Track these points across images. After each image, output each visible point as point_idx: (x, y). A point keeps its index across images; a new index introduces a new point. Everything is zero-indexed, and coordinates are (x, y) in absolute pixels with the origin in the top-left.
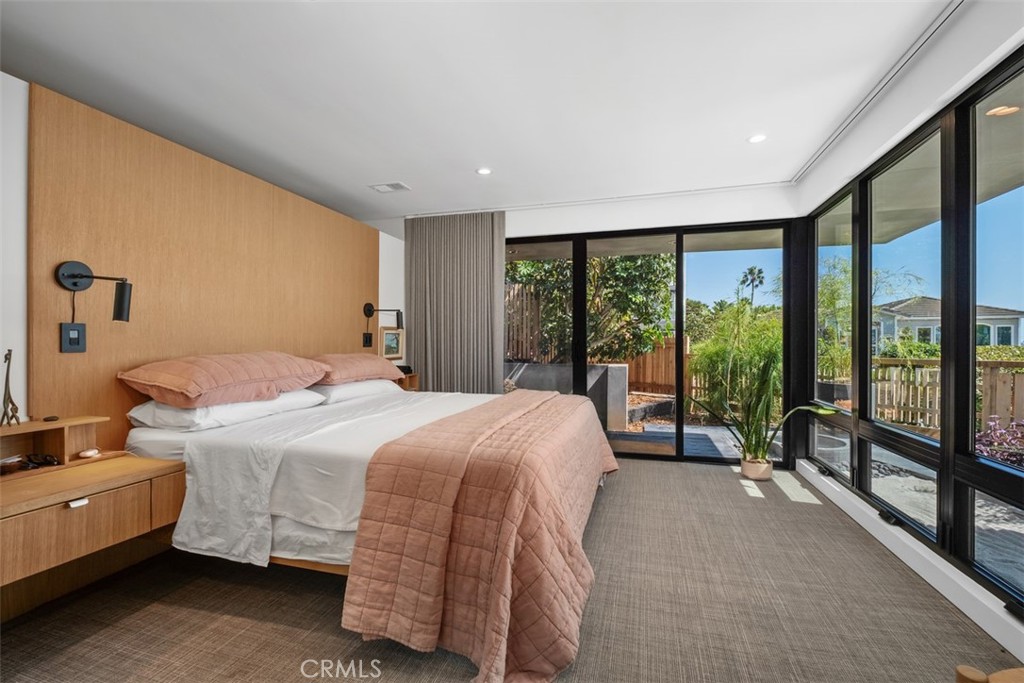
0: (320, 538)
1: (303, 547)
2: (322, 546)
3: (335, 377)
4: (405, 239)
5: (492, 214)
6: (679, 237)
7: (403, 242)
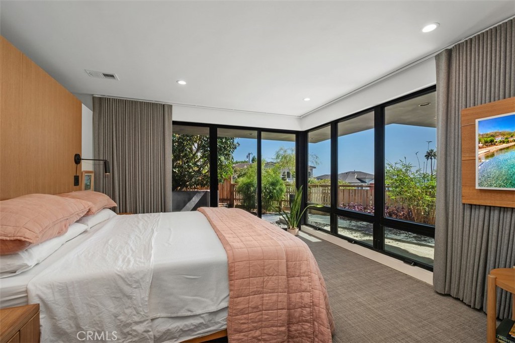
0: (197, 321)
3: (94, 210)
4: (94, 110)
5: (164, 105)
6: (260, 132)
7: (92, 112)
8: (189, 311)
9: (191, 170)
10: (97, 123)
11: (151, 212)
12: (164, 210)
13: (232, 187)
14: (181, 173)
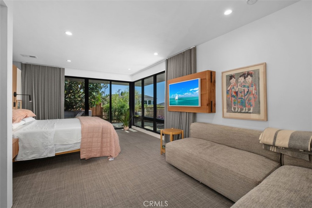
0: (70, 146)
1: (65, 149)
2: (70, 147)
4: (22, 70)
5: (60, 68)
6: (111, 82)
7: (21, 71)
8: (67, 143)
9: (76, 100)
10: (23, 76)
11: (53, 119)
12: (60, 118)
13: (102, 109)
14: (71, 101)
